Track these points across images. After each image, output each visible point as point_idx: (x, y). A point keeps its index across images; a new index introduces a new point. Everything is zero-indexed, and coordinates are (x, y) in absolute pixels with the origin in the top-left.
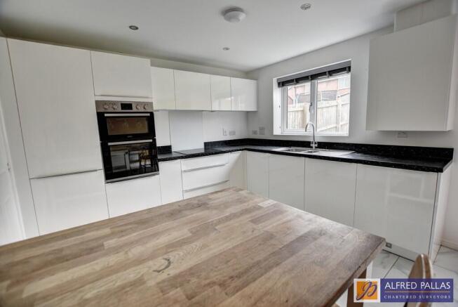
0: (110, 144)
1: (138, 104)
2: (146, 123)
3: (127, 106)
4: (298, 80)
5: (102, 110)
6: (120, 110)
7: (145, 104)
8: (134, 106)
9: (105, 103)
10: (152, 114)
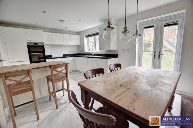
0: (31, 54)
1: (39, 43)
2: (42, 48)
3: (36, 44)
4: (90, 36)
5: (29, 45)
6: (34, 44)
7: (41, 43)
8: (38, 44)
9: (29, 43)
10: (44, 46)
